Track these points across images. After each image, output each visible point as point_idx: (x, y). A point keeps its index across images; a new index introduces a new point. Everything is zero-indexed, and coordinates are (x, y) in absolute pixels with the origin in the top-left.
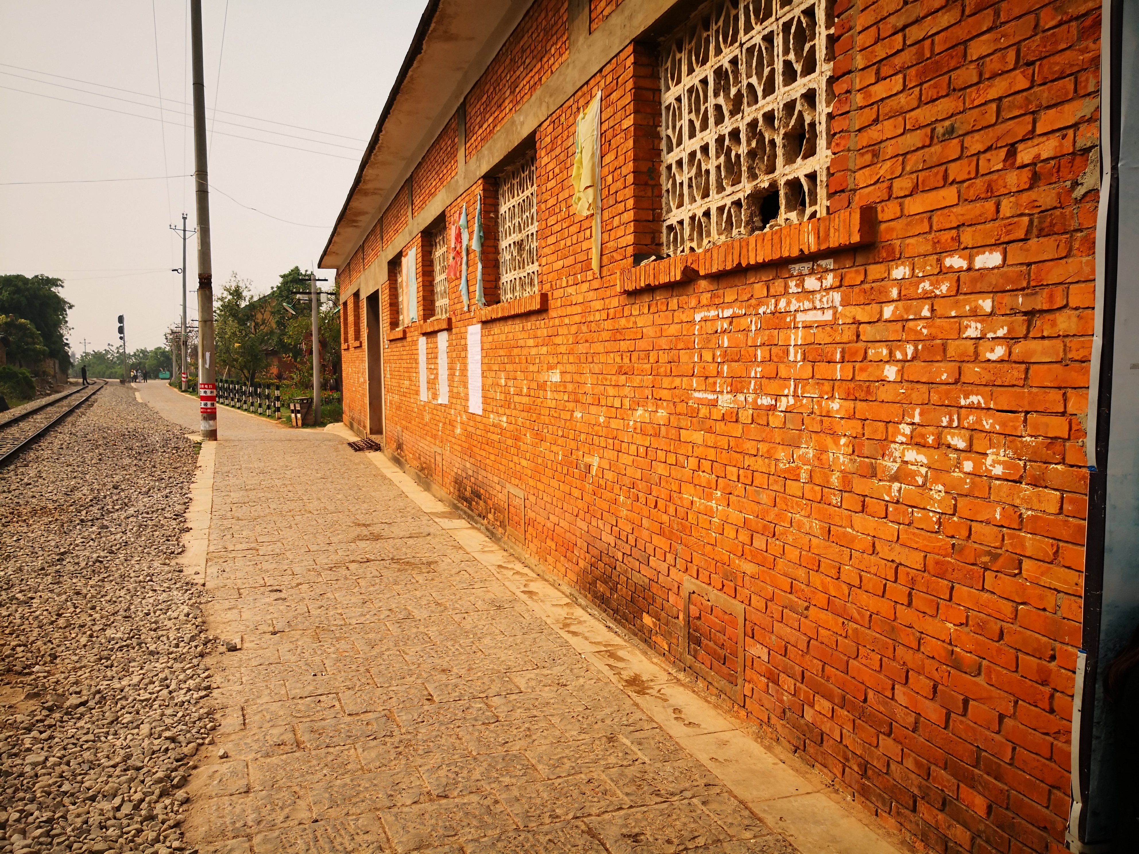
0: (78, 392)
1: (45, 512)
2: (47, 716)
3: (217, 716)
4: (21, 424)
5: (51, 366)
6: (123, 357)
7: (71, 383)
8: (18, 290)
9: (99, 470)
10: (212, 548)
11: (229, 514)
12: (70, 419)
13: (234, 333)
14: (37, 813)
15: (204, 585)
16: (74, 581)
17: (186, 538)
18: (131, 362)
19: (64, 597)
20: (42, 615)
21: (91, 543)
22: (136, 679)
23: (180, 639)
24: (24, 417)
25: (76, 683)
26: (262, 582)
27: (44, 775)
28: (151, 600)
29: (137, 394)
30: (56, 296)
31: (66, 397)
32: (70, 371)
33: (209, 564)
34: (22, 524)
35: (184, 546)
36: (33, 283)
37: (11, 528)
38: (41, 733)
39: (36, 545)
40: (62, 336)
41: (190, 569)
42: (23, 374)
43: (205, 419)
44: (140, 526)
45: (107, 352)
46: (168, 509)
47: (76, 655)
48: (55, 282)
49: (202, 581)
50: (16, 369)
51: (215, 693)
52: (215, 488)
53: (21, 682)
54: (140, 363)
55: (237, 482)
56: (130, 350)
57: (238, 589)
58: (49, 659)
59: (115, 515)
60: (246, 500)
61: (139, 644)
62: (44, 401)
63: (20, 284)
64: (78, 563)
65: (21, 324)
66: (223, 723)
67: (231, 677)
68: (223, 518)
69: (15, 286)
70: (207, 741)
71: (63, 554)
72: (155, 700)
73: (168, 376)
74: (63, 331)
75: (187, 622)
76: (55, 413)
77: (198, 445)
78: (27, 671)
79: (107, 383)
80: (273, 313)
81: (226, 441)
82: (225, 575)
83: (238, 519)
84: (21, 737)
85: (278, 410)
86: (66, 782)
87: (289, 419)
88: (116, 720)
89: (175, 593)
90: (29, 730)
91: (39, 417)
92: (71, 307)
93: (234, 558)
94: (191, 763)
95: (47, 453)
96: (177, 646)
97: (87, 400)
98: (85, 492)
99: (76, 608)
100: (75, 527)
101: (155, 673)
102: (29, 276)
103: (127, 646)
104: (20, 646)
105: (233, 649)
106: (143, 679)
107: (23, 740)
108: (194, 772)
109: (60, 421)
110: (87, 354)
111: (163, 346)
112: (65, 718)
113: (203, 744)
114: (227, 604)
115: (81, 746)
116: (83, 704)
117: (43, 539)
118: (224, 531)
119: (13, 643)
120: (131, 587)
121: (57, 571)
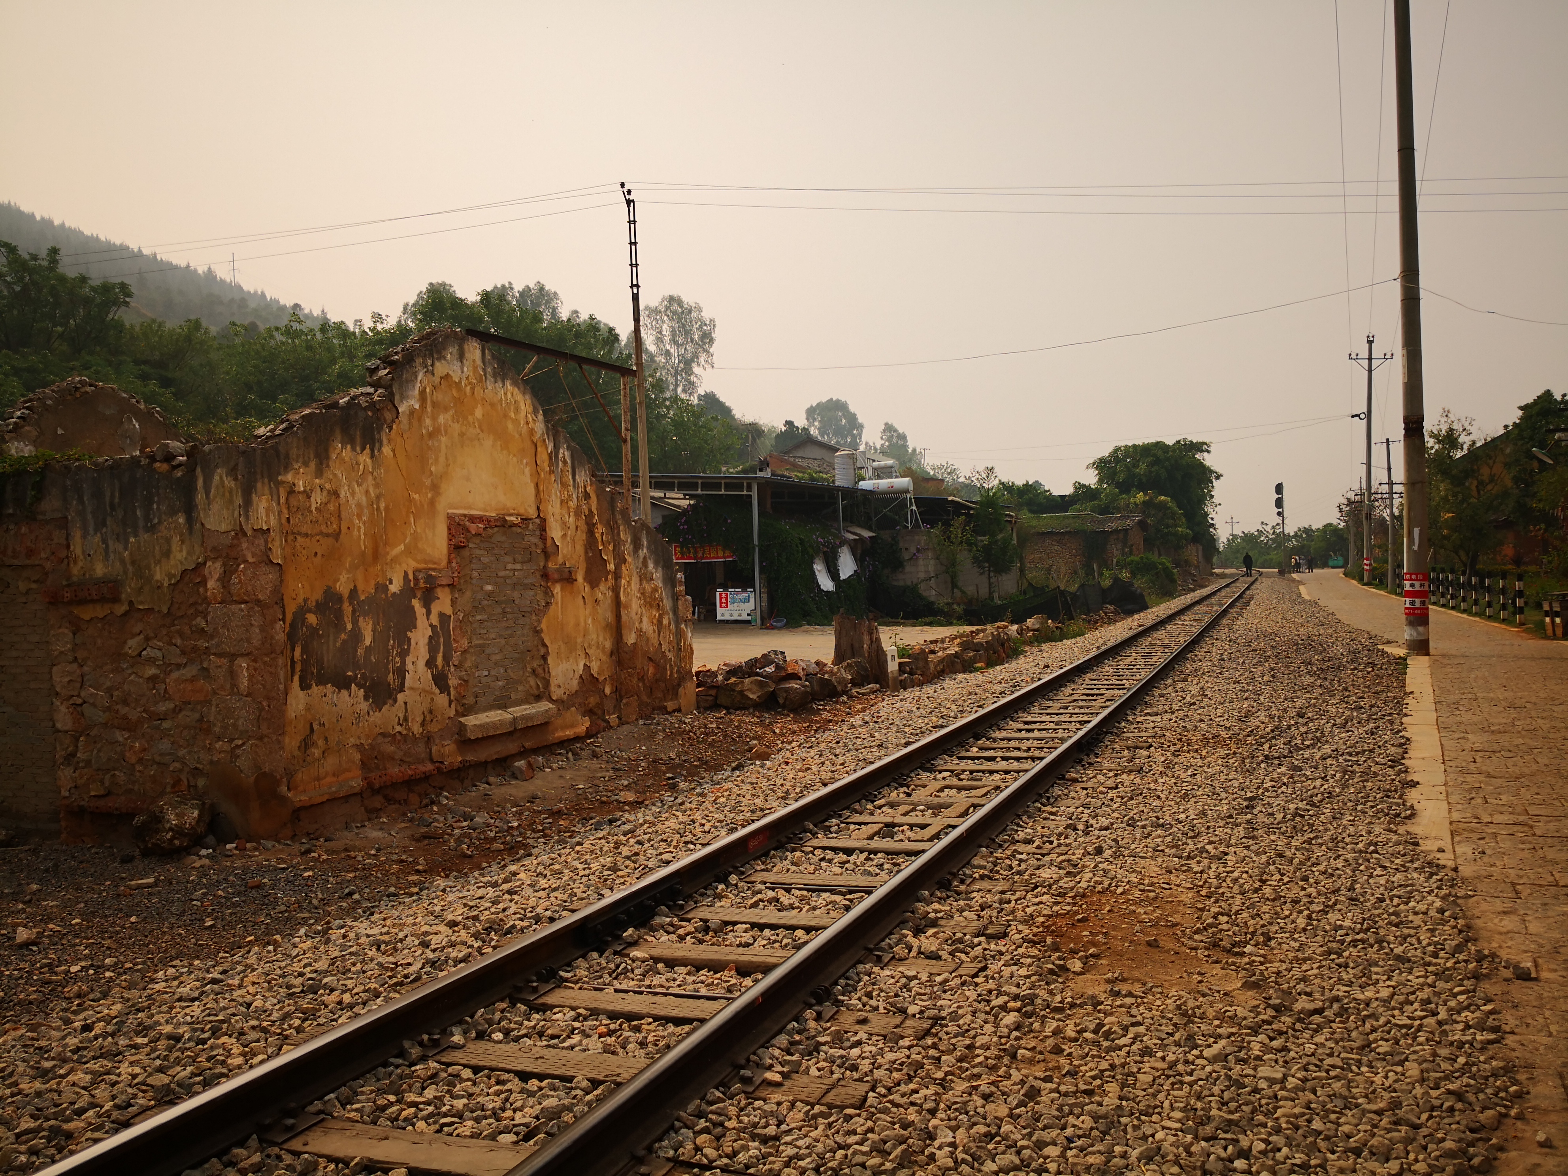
0: (1227, 586)
1: (1219, 742)
2: (1274, 1017)
3: (1522, 1077)
4: (1169, 627)
5: (1193, 553)
6: (1281, 538)
7: (1217, 575)
8: (1157, 461)
9: (1275, 691)
10: (1456, 816)
11: (1472, 766)
12: (1224, 621)
13: (1445, 499)
14: (1285, 1150)
15: (1455, 870)
16: (1273, 837)
17: (1413, 796)
18: (1290, 545)
19: (1264, 858)
20: (1240, 877)
21: (1284, 788)
22: (1385, 993)
23: (1439, 947)
24: (1171, 618)
25: (1304, 980)
26: (1551, 879)
27: (1286, 1099)
28: (1382, 881)
29: (1302, 588)
30: (1202, 465)
31: (1214, 593)
32: (1215, 559)
33: (1457, 839)
34: (1195, 755)
35: (1412, 807)
36: (1174, 451)
37: (1182, 759)
38: (1272, 1039)
39: (1216, 784)
40: (1206, 514)
41: (1428, 842)
42: (1163, 564)
43: (1411, 623)
44: (1345, 772)
45: (1260, 533)
46: (1377, 751)
47: (1295, 940)
48: (1200, 447)
49: (1451, 864)
50: (1154, 557)
51: (1510, 1040)
52: (1441, 727)
53: (1234, 964)
54: (1303, 547)
55: (1475, 719)
56: (1290, 530)
57: (1513, 884)
58: (1261, 939)
59: (1307, 754)
60: (1496, 747)
61: (1380, 942)
62: (1189, 598)
63: (1160, 453)
64: (1272, 814)
65: (1161, 502)
66: (1533, 1090)
67: (1529, 1021)
68: (1463, 771)
69: (1154, 455)
70: (1513, 1112)
71: (1250, 799)
72: (1419, 1030)
73: (1341, 563)
74: (1208, 509)
75: (1444, 922)
76: (1205, 614)
77: (1401, 663)
78: (1236, 950)
79: (1261, 574)
80: (1507, 465)
81: (1444, 656)
82: (1486, 859)
83: (1489, 775)
84: (1247, 1038)
85: (1521, 610)
86: (1317, 1118)
87: (1541, 625)
88: (1366, 1046)
89: (1415, 875)
90: (1255, 1031)
91: (1187, 618)
92: (1218, 477)
93: (1495, 835)
94: (1494, 1141)
95: (1206, 665)
96: (1435, 955)
97: (1240, 597)
98: (1262, 718)
99: (1283, 875)
100: (1259, 764)
101: (1412, 990)
102: (1170, 442)
103: (1363, 941)
104: (1222, 914)
105: (1524, 976)
106: (1394, 994)
107: (1249, 1043)
108: (1502, 1156)
109: (1213, 624)
110: (1235, 537)
111: (1335, 522)
112: (1298, 1026)
113: (1506, 1115)
114: (1499, 905)
115: (1327, 1071)
116: (1319, 1011)
117: (1223, 778)
118: (1470, 791)
119: (1214, 910)
120: (1350, 856)
121: (1249, 822)
